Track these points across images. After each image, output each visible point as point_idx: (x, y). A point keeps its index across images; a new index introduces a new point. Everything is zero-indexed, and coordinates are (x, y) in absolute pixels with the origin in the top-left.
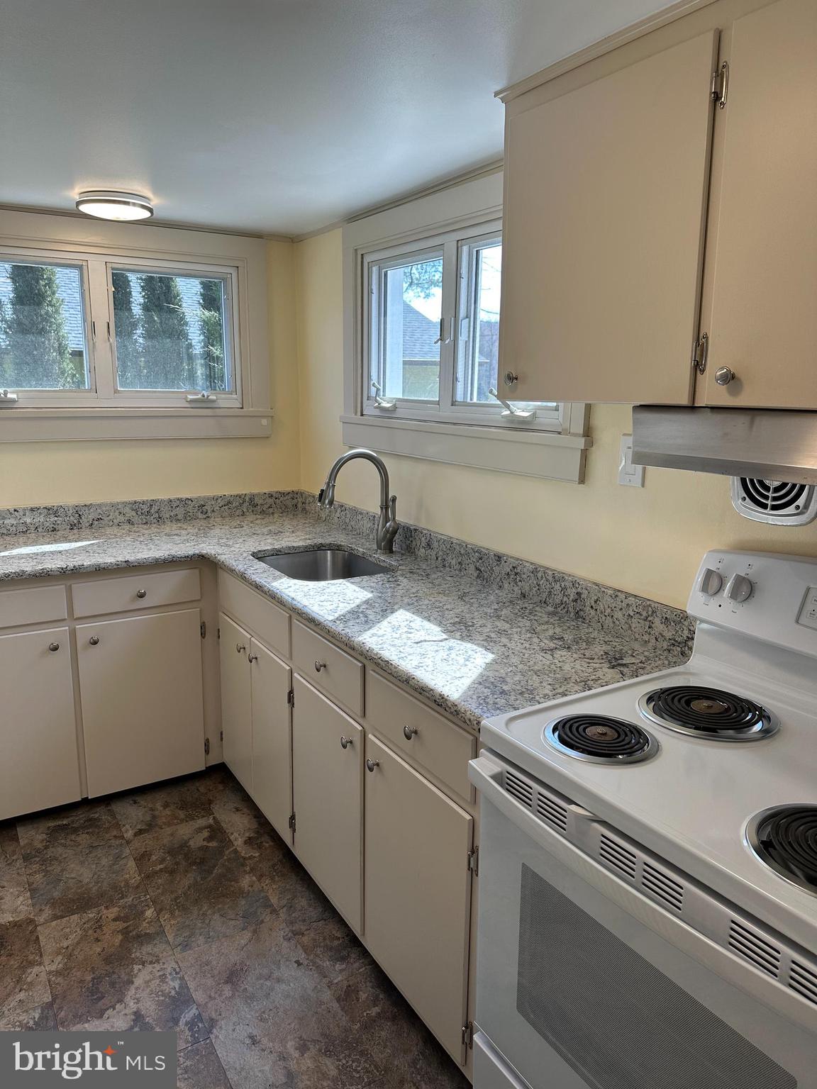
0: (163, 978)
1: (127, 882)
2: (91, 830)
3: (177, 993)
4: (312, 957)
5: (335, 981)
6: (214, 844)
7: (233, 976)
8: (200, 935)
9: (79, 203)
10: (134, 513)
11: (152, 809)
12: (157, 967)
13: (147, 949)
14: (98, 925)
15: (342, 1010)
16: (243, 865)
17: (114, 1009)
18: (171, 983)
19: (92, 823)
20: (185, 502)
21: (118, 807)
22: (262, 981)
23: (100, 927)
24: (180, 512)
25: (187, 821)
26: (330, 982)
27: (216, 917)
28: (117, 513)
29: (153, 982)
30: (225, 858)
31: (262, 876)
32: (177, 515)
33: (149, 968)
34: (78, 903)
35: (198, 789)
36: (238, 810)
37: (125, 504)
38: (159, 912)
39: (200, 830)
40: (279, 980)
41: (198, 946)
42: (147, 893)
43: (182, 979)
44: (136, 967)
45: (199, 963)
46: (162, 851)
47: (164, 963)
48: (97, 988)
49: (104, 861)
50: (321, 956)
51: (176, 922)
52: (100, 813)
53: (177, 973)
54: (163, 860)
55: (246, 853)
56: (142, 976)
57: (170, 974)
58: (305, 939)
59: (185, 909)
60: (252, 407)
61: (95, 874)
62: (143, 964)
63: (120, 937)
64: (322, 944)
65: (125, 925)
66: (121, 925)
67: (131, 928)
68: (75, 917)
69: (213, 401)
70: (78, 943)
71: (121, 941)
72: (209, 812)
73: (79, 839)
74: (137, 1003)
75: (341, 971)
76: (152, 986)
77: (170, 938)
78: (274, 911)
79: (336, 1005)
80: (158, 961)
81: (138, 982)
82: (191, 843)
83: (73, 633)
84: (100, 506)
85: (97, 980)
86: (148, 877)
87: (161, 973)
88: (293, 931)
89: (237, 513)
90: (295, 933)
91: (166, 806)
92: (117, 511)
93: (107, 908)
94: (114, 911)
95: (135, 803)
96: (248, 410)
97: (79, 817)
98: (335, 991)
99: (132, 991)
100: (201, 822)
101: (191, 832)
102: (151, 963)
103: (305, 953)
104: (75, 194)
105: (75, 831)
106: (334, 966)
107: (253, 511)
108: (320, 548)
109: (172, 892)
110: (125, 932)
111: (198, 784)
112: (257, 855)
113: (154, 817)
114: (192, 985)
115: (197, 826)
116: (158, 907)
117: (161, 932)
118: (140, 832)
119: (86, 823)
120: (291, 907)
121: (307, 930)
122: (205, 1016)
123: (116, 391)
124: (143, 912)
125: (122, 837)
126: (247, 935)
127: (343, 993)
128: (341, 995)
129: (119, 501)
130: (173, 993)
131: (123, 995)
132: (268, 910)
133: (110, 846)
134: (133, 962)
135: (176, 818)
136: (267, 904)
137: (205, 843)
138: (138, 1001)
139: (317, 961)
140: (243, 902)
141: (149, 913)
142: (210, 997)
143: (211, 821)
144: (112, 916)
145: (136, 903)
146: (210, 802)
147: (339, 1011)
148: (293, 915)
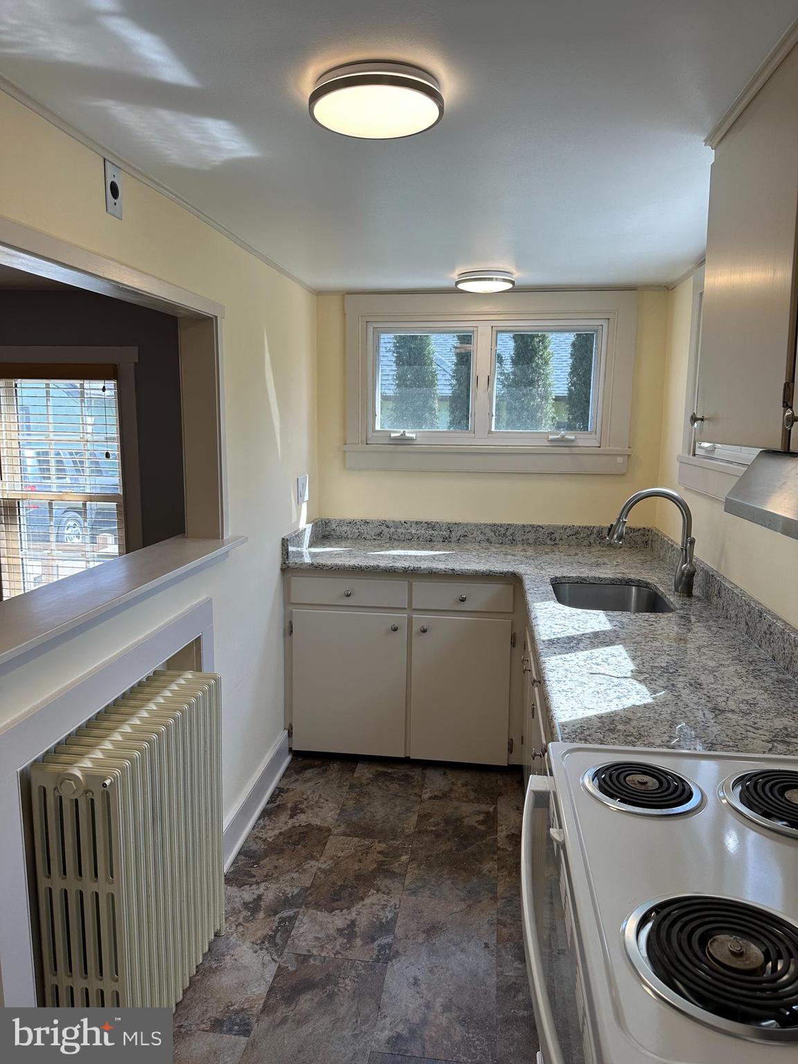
0: (384, 907)
1: (403, 829)
2: (402, 783)
3: (387, 922)
4: (500, 946)
5: (506, 974)
6: (482, 828)
7: (432, 930)
8: (428, 890)
9: (457, 283)
10: (492, 534)
11: (453, 784)
12: (386, 897)
13: (388, 882)
14: (366, 852)
15: (496, 997)
16: (494, 853)
17: (341, 911)
18: (387, 912)
19: (407, 778)
20: (536, 528)
21: (431, 773)
22: (449, 944)
23: (367, 853)
24: (531, 537)
25: (473, 802)
26: (502, 973)
27: (448, 882)
28: (479, 533)
29: (376, 906)
30: (484, 841)
31: (503, 867)
32: (528, 539)
33: (380, 895)
34: (365, 831)
35: (496, 781)
36: (518, 809)
37: (486, 525)
38: (412, 860)
39: (479, 813)
40: (463, 950)
41: (423, 897)
42: (411, 843)
43: (396, 914)
44: (372, 891)
45: (415, 908)
46: (441, 817)
47: (391, 897)
48: (340, 893)
49: (398, 809)
50: (508, 949)
51: (418, 872)
52: (416, 773)
53: (395, 908)
54: (438, 824)
55: (501, 845)
56: (373, 898)
57: (391, 907)
58: (505, 931)
59: (430, 867)
60: (609, 446)
61: (387, 815)
62: (378, 891)
63: (375, 866)
64: (516, 941)
65: (384, 859)
66: (381, 858)
67: (386, 863)
68: (356, 839)
69: (572, 441)
70: (347, 858)
71: (374, 869)
72: (495, 802)
73: (391, 786)
74: (357, 915)
75: (516, 969)
76: (374, 909)
77: (407, 882)
78: (495, 899)
79: (494, 992)
80: (388, 894)
81: (367, 901)
82: (466, 820)
83: (410, 621)
84: (467, 525)
85: (343, 887)
86: (420, 832)
87: (385, 903)
88: (498, 920)
89: (584, 544)
90: (499, 922)
91: (465, 785)
92: (480, 531)
93: (379, 842)
94: (381, 846)
95: (445, 774)
96: (606, 448)
97: (402, 770)
98: (501, 981)
99: (359, 906)
100: (484, 807)
101: (470, 812)
102: (384, 893)
103: (497, 941)
104: (455, 276)
105: (393, 779)
106: (513, 962)
107: (600, 543)
108: (628, 583)
109: (429, 850)
110: (381, 864)
111: (499, 777)
112: (510, 849)
113: (451, 790)
114: (399, 923)
115: (479, 809)
116: (413, 857)
117: (403, 875)
118: (435, 797)
119: (403, 777)
120: (510, 901)
121: (510, 924)
122: (395, 947)
123: (490, 432)
124: (401, 855)
125: (420, 796)
126: (463, 905)
127: (506, 986)
128: (503, 986)
129: (482, 522)
130: (384, 921)
131: (353, 905)
132: (491, 895)
133: (407, 800)
134: (372, 886)
135: (467, 797)
136: (493, 890)
137: (476, 824)
138: (359, 914)
139: (503, 951)
140: (475, 881)
141: (404, 858)
142: (407, 936)
143: (491, 809)
144: (379, 849)
145: (400, 847)
146: (500, 794)
147: (494, 997)
148: (508, 908)
